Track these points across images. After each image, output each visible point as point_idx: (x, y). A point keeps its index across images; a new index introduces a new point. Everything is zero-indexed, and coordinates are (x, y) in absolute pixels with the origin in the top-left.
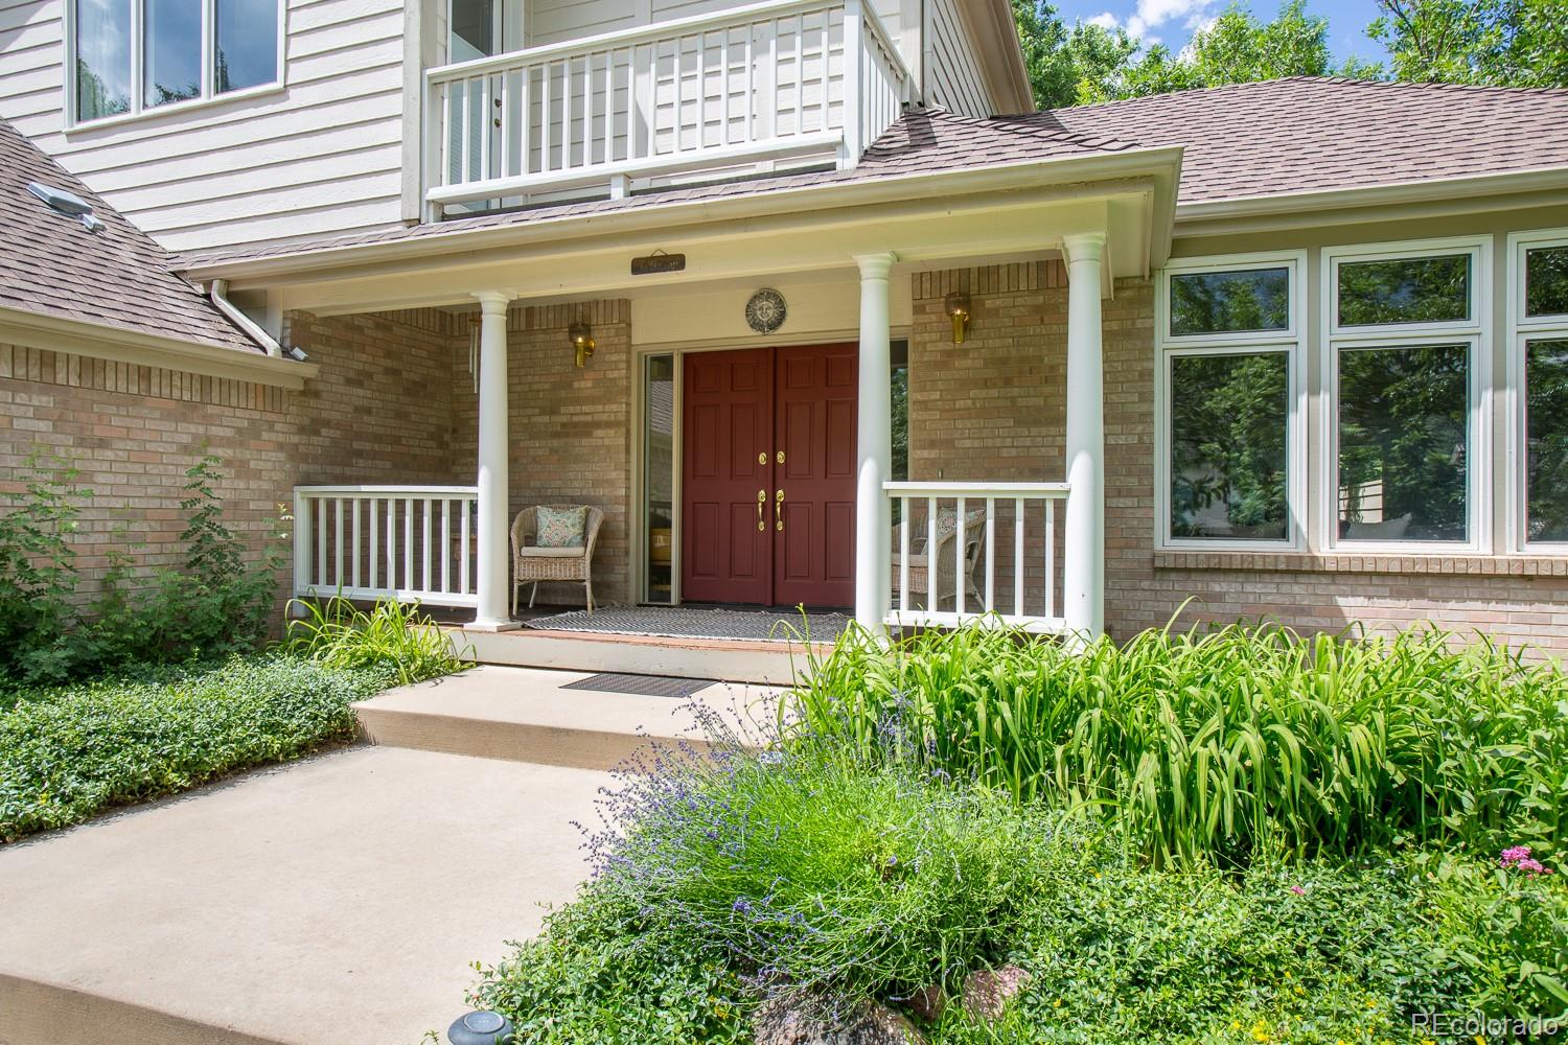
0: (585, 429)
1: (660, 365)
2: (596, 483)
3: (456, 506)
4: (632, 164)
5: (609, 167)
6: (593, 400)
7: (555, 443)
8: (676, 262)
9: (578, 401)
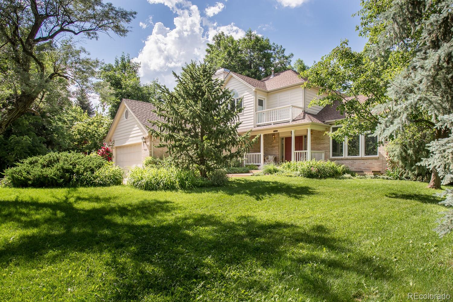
0: (274, 147)
1: (283, 139)
2: (276, 153)
3: (259, 155)
4: (274, 121)
5: (272, 122)
6: (275, 143)
7: (272, 148)
8: (277, 131)
9: (274, 143)
